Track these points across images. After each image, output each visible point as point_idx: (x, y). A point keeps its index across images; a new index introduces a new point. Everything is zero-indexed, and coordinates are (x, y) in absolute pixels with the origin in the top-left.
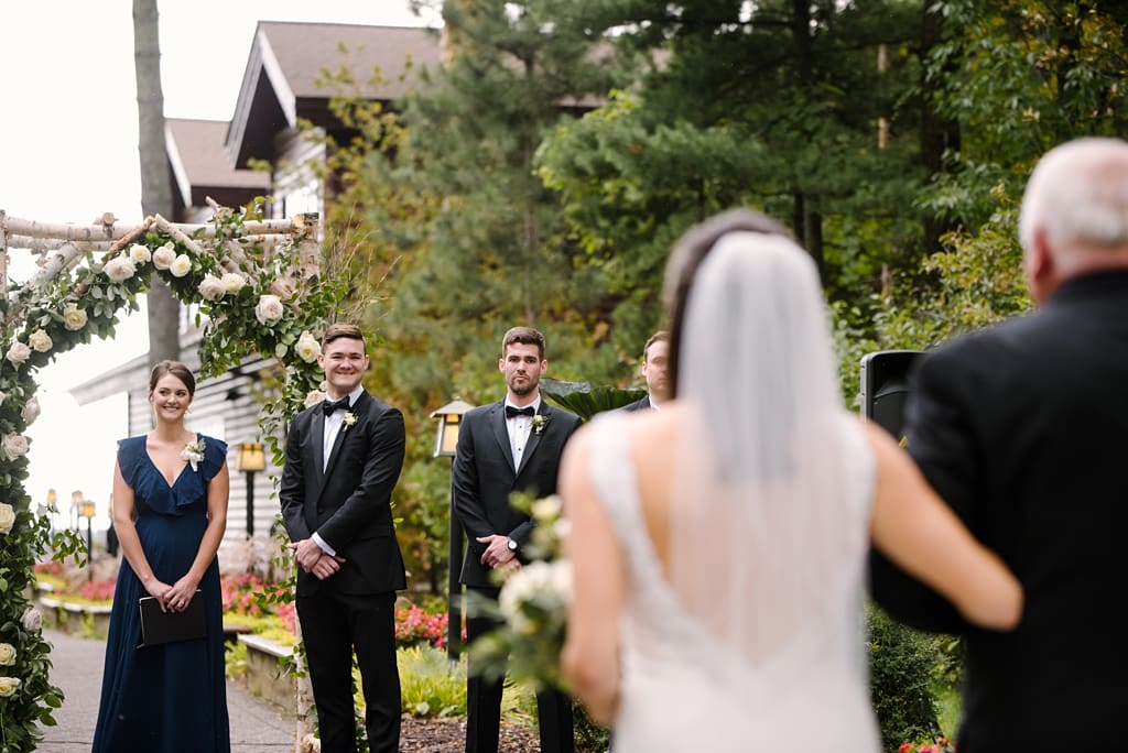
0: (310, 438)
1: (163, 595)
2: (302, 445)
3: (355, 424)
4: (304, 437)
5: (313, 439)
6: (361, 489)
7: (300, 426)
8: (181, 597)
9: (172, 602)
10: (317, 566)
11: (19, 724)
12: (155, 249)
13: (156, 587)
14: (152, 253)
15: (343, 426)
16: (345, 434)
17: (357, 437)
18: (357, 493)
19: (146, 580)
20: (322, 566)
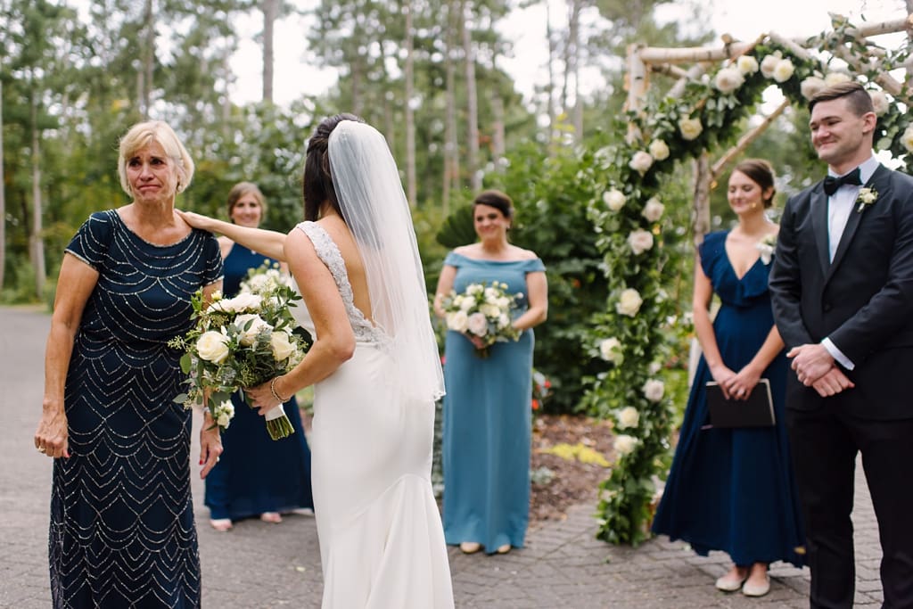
0: (810, 220)
1: (724, 382)
2: (798, 229)
3: (875, 203)
4: (801, 220)
5: (814, 221)
6: (893, 286)
7: (795, 209)
8: (740, 386)
9: (732, 390)
10: (822, 380)
11: (636, 478)
12: (762, 59)
13: (721, 374)
14: (760, 64)
15: (857, 204)
16: (860, 216)
17: (880, 219)
18: (885, 292)
19: (714, 366)
20: (827, 380)
